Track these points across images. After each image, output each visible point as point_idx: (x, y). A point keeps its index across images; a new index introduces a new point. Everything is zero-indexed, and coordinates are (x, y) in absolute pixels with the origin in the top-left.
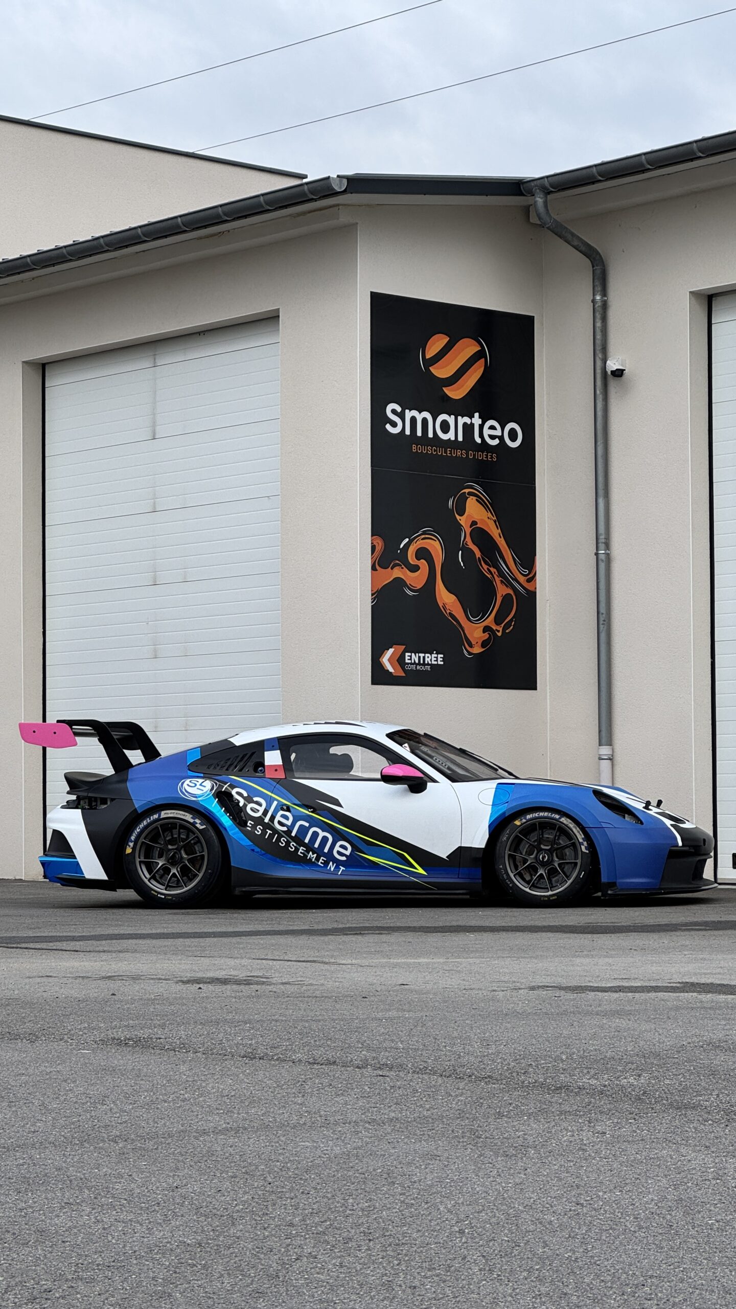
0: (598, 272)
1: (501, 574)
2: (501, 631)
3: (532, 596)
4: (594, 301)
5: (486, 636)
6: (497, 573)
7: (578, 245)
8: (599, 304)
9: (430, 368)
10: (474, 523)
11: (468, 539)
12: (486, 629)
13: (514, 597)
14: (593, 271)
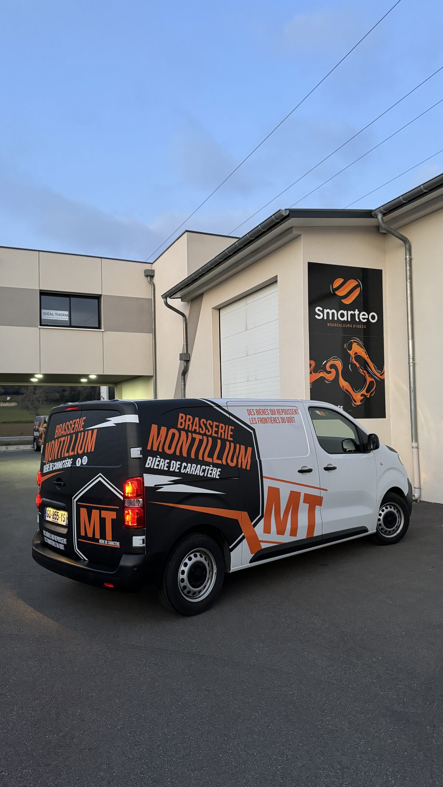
0: (407, 247)
1: (368, 373)
2: (369, 396)
3: (383, 381)
4: (406, 259)
5: (362, 398)
6: (367, 373)
7: (398, 236)
8: (408, 259)
9: (335, 292)
10: (356, 353)
11: (354, 360)
12: (362, 395)
13: (375, 382)
14: (406, 247)
